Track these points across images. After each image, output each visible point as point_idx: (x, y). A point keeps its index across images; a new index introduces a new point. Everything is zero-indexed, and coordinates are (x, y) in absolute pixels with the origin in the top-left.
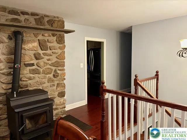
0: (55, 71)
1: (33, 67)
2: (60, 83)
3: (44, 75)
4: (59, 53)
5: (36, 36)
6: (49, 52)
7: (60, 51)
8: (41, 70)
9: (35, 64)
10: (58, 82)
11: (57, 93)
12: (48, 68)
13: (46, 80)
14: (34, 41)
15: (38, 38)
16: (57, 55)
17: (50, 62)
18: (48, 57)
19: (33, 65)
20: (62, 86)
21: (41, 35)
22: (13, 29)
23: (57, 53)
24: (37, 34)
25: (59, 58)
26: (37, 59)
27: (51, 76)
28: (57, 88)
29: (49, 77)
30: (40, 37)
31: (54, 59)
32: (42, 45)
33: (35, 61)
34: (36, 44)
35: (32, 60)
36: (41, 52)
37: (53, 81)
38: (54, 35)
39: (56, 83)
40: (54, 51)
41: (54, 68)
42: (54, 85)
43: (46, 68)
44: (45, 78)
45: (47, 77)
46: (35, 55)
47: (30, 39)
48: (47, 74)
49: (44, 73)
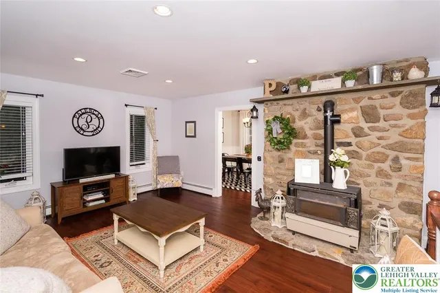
0: (396, 160)
1: (350, 148)
2: (405, 184)
3: (368, 162)
4: (407, 127)
5: (357, 101)
6: (382, 124)
7: (409, 123)
8: (364, 154)
9: (353, 143)
10: (401, 181)
11: (395, 202)
12: (378, 153)
13: (373, 172)
14: (352, 110)
15: (361, 104)
16: (402, 129)
17: (383, 142)
18: (379, 134)
19: (349, 144)
20: (412, 192)
21: (366, 98)
23: (399, 127)
24: (359, 98)
25: (405, 135)
26: (357, 136)
27: (386, 166)
28: (396, 192)
29: (379, 167)
30: (365, 102)
31: (394, 137)
32: (367, 114)
33: (353, 140)
34: (356, 114)
35: (347, 136)
36: (365, 126)
37: (387, 176)
38: (393, 95)
39: (395, 181)
40: (393, 122)
41: (392, 154)
42: (390, 184)
43: (373, 152)
44: (370, 166)
45: (376, 168)
46: (352, 129)
47: (347, 107)
48: (374, 162)
49: (368, 158)
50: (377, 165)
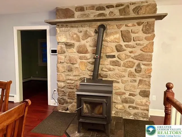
0: (139, 65)
1: (114, 59)
2: (143, 80)
3: (124, 68)
4: (145, 45)
5: (119, 27)
6: (132, 43)
7: (145, 42)
8: (122, 63)
9: (116, 56)
10: (141, 78)
11: (138, 91)
12: (130, 62)
13: (126, 74)
14: (116, 33)
15: (121, 29)
16: (142, 47)
17: (132, 55)
18: (131, 50)
19: (114, 56)
20: (146, 84)
21: (124, 25)
22: (99, 23)
23: (141, 45)
24: (121, 25)
25: (143, 50)
26: (118, 51)
27: (133, 70)
28: (138, 85)
29: (130, 71)
30: (123, 28)
31: (138, 51)
32: (125, 37)
33: (116, 53)
34: (118, 36)
35: (113, 51)
36: (123, 44)
37: (134, 76)
38: (139, 24)
39: (138, 79)
40: (138, 42)
41: (137, 62)
42: (135, 81)
43: (127, 61)
44: (125, 71)
45: (128, 71)
46: (116, 46)
47: (113, 31)
48: (127, 67)
49: (124, 65)
50: (129, 69)
